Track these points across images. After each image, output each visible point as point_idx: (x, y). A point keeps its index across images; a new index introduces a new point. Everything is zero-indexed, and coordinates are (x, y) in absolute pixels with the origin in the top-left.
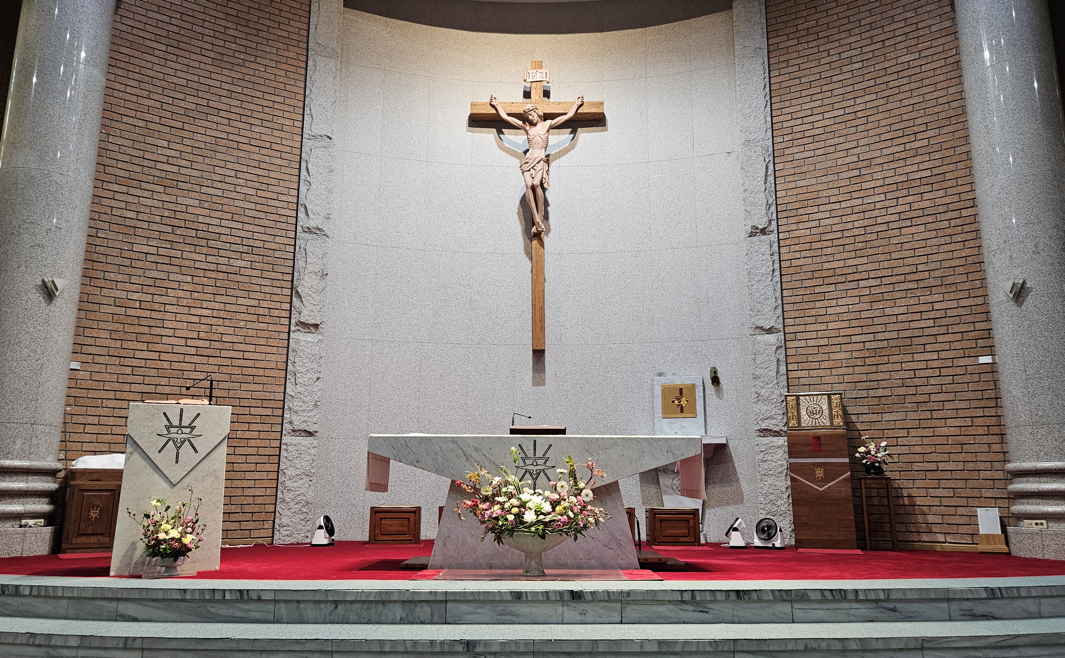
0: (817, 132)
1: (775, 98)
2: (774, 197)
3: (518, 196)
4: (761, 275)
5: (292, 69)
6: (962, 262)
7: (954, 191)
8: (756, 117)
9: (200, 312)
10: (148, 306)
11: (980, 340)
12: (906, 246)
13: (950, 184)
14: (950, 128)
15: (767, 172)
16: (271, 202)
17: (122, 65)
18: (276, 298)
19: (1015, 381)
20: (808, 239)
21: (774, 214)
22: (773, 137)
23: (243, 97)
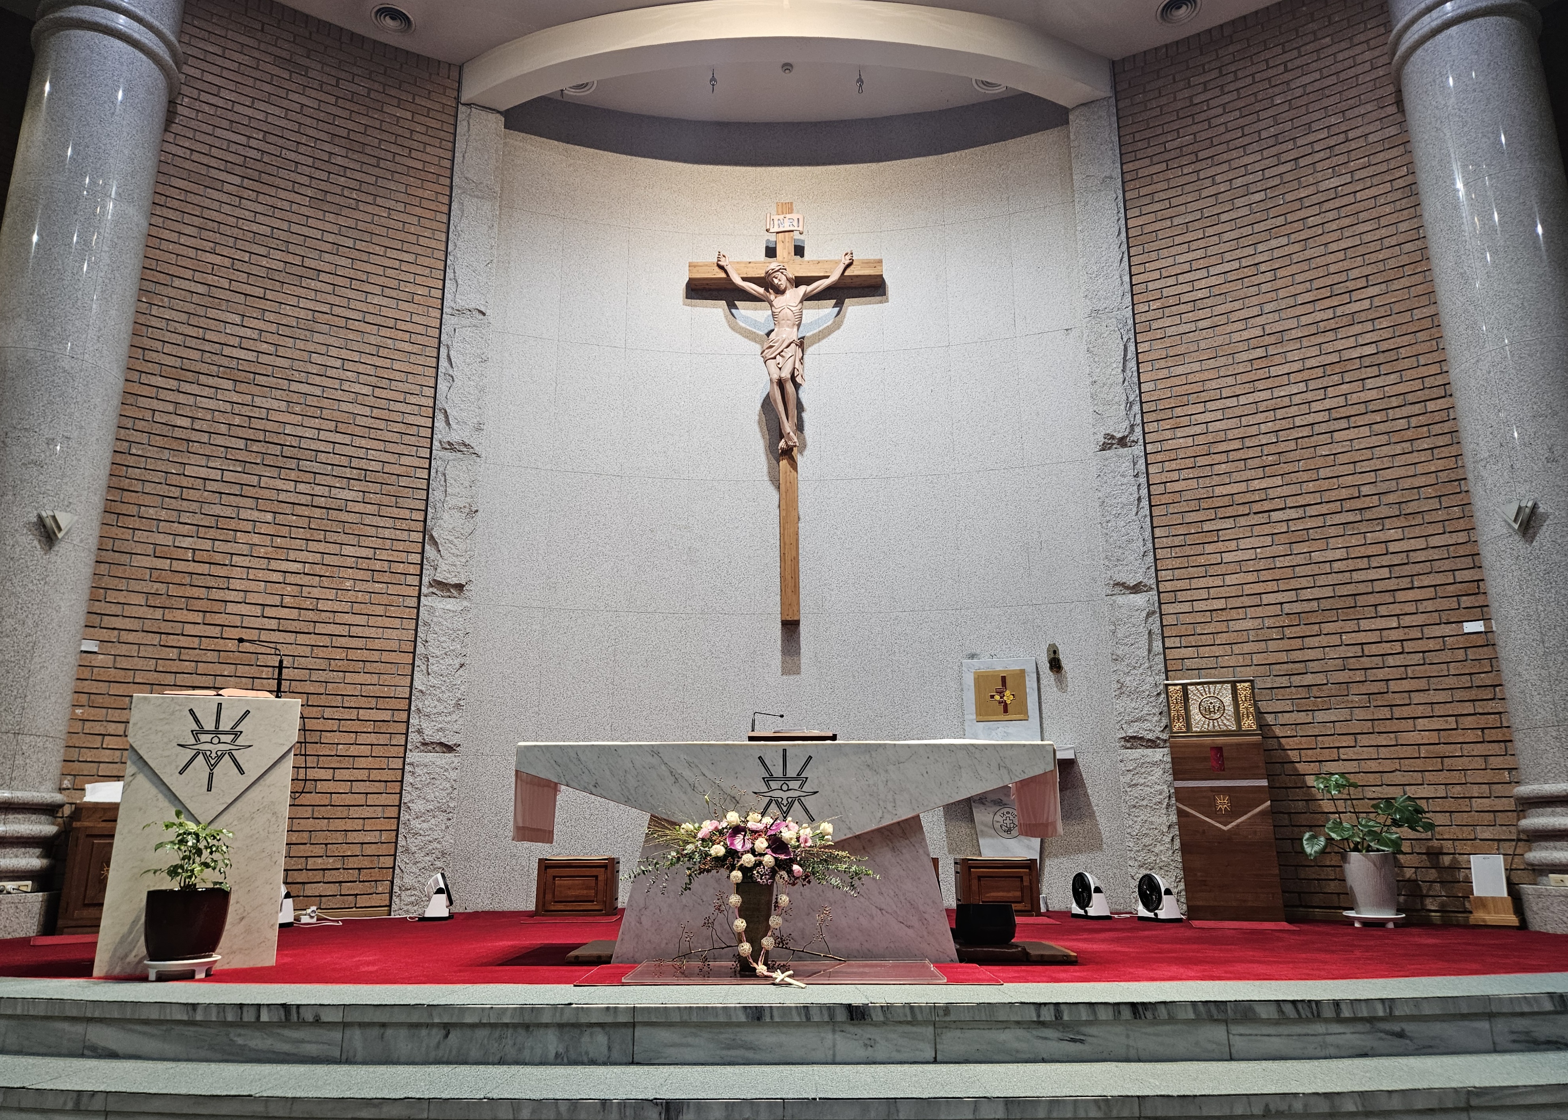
0: (1200, 294)
1: (1134, 248)
2: (1137, 392)
3: (758, 396)
4: (1120, 506)
5: (428, 214)
6: (1432, 479)
7: (1413, 374)
8: (1107, 275)
9: (285, 566)
10: (205, 556)
11: (1465, 598)
12: (1341, 459)
13: (1407, 363)
14: (1405, 282)
15: (1125, 355)
16: (393, 406)
17: (176, 204)
18: (400, 546)
19: (1526, 658)
20: (1190, 452)
21: (1139, 417)
22: (1133, 305)
23: (355, 254)
